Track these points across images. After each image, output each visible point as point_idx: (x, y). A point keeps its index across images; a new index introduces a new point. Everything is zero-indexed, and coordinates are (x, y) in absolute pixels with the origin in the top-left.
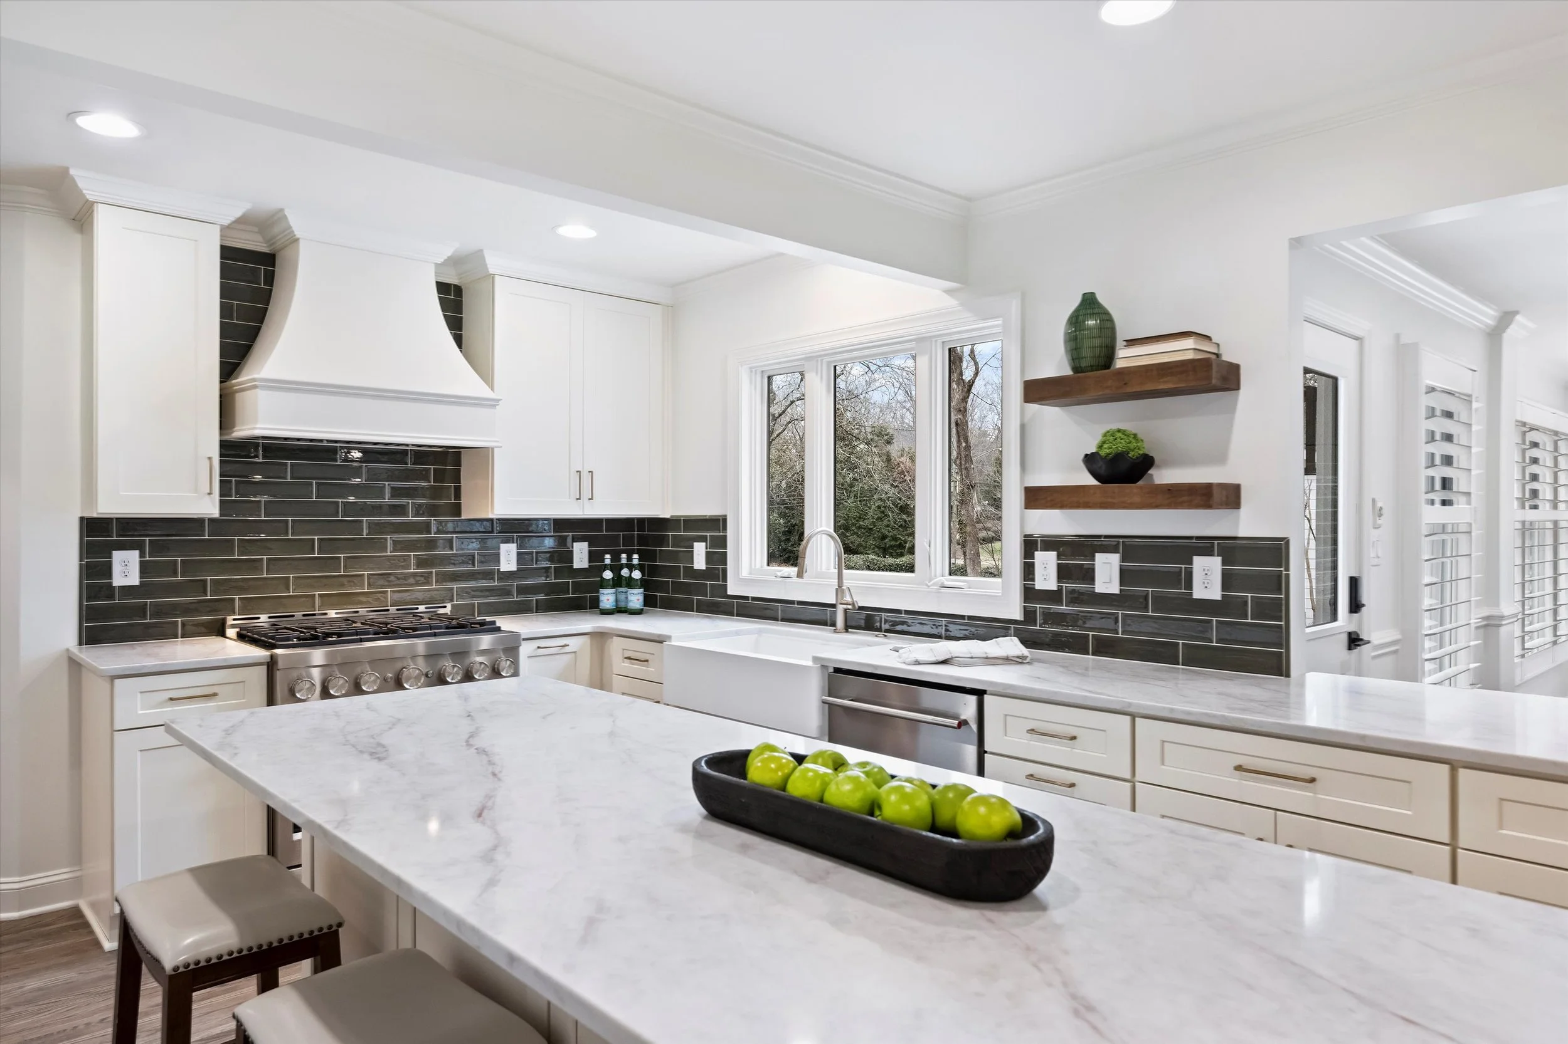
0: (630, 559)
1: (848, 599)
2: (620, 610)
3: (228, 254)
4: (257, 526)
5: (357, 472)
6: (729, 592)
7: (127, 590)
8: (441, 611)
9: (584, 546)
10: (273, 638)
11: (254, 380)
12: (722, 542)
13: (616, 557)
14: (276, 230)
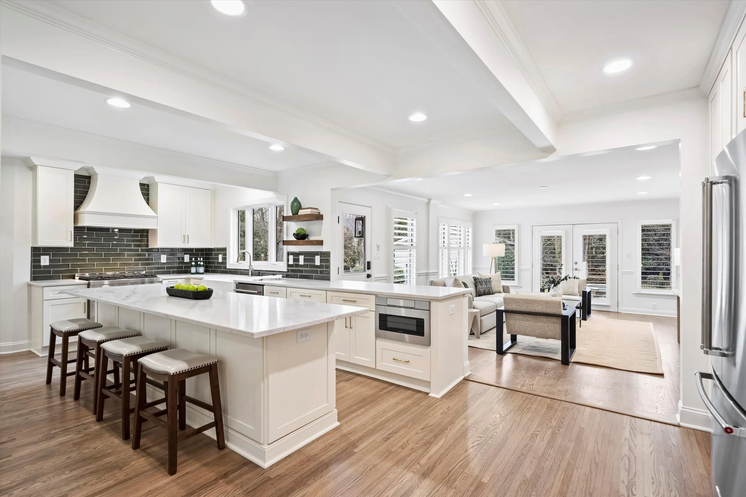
0: (200, 259)
1: (252, 268)
2: (197, 273)
3: (76, 176)
4: (85, 250)
5: (116, 235)
6: (227, 268)
7: (45, 267)
8: (142, 273)
9: (188, 256)
10: (89, 278)
11: (84, 211)
12: (225, 254)
13: (196, 259)
14: (91, 171)
